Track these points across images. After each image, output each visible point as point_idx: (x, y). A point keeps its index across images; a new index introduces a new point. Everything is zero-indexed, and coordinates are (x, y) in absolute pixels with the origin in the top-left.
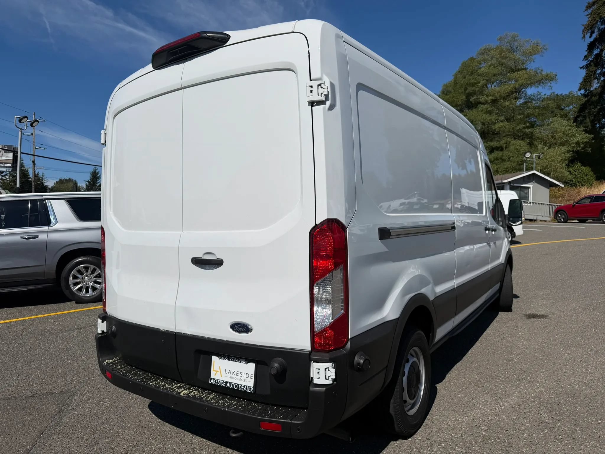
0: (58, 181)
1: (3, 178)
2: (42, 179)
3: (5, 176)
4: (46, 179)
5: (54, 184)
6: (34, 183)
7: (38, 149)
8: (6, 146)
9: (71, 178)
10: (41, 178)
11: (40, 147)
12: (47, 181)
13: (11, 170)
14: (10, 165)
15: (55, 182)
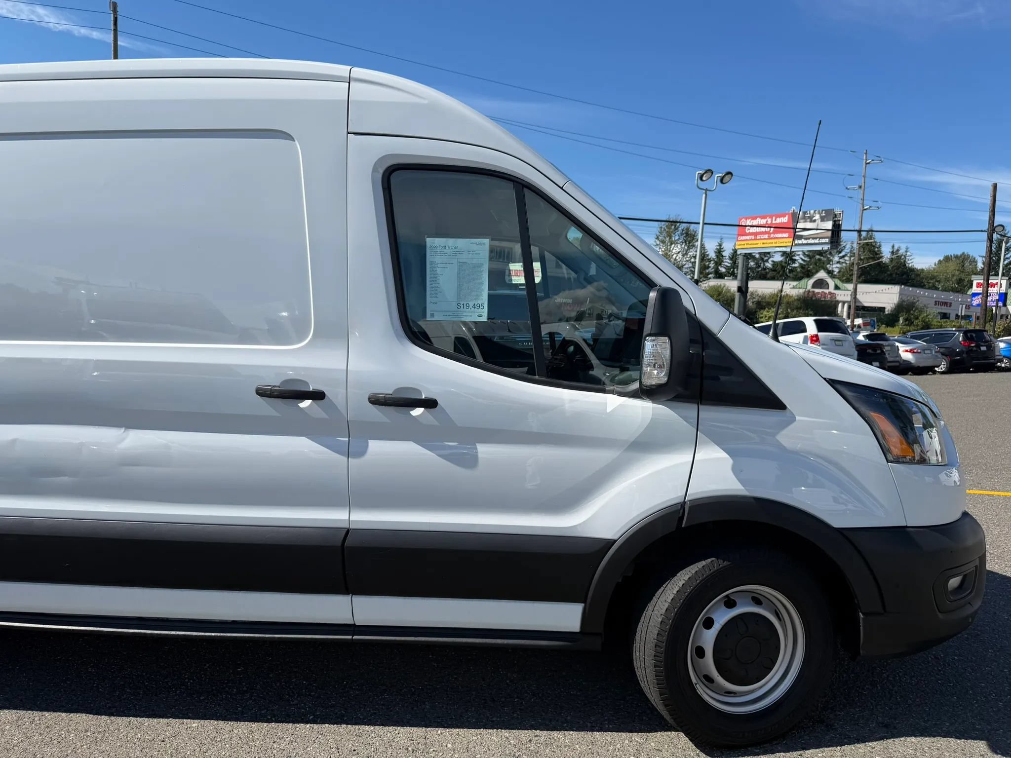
0: (942, 259)
1: (841, 260)
2: (905, 257)
3: (844, 257)
4: (911, 258)
5: (935, 265)
6: (858, 266)
7: (867, 210)
8: (824, 212)
9: (966, 253)
10: (903, 257)
11: (870, 207)
12: (912, 261)
13: (828, 248)
14: (827, 240)
15: (936, 260)
